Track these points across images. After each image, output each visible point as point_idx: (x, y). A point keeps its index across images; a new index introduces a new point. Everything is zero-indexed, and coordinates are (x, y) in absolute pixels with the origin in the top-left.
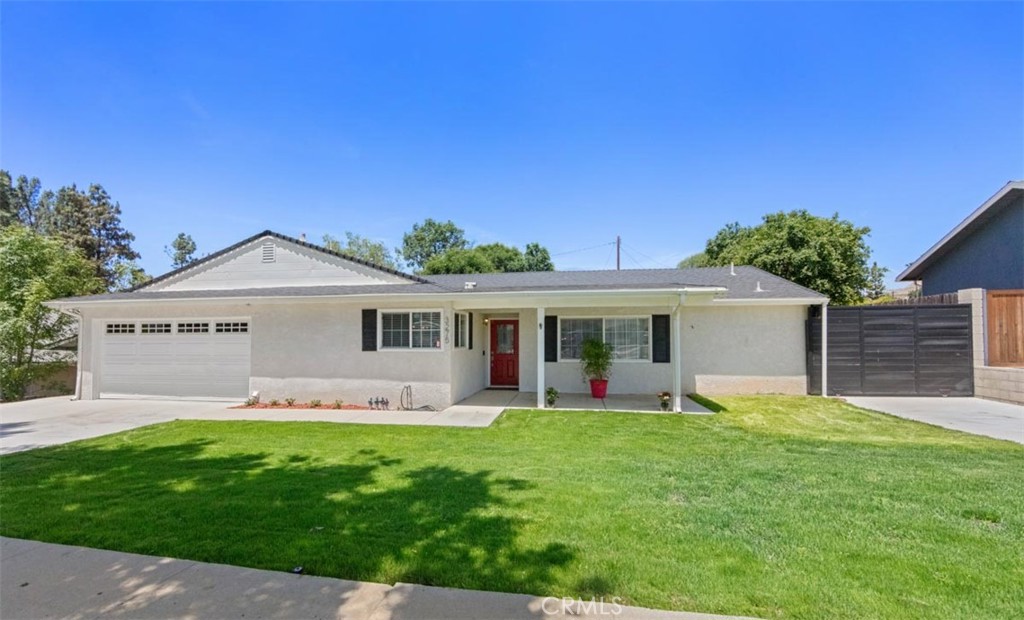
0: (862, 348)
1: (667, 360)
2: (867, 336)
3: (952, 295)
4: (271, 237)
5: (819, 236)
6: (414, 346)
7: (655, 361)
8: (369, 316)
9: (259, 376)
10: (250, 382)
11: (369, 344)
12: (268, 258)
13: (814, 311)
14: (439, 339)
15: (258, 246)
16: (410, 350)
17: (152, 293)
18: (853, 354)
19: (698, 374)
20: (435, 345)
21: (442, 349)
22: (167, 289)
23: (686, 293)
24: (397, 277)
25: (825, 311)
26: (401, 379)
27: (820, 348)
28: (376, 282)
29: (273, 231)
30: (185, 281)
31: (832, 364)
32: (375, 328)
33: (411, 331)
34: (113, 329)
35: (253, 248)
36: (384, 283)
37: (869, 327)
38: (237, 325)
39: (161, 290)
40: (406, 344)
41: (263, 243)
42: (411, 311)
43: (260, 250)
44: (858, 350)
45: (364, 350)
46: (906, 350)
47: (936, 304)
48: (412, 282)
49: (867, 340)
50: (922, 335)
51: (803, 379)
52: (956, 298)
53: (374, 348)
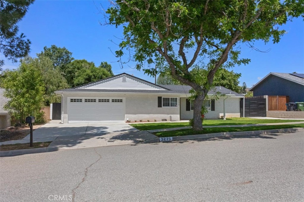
0: (250, 107)
1: (214, 110)
2: (251, 105)
3: (263, 96)
4: (125, 75)
5: (228, 76)
6: (171, 106)
7: (212, 110)
8: (160, 98)
9: (128, 114)
10: (125, 116)
11: (160, 105)
12: (124, 81)
13: (242, 99)
14: (177, 104)
15: (121, 77)
16: (170, 107)
17: (82, 89)
18: (247, 108)
19: (220, 113)
20: (176, 106)
21: (178, 107)
22: (88, 88)
23: (229, 96)
24: (162, 88)
25: (244, 99)
26: (168, 114)
27: (243, 107)
28: (156, 89)
29: (126, 73)
30: (95, 86)
31: (246, 111)
32: (161, 101)
33: (170, 102)
34: (72, 100)
35: (119, 78)
36: (158, 89)
37: (251, 103)
38: (119, 100)
39: (86, 88)
40: (169, 106)
41: (123, 76)
42: (170, 97)
43: (122, 78)
44: (249, 108)
45: (158, 107)
46: (256, 108)
47: (259, 98)
48: (166, 90)
49: (250, 105)
50: (259, 104)
51: (239, 114)
52: (263, 97)
53: (161, 107)
